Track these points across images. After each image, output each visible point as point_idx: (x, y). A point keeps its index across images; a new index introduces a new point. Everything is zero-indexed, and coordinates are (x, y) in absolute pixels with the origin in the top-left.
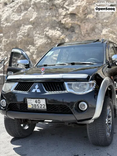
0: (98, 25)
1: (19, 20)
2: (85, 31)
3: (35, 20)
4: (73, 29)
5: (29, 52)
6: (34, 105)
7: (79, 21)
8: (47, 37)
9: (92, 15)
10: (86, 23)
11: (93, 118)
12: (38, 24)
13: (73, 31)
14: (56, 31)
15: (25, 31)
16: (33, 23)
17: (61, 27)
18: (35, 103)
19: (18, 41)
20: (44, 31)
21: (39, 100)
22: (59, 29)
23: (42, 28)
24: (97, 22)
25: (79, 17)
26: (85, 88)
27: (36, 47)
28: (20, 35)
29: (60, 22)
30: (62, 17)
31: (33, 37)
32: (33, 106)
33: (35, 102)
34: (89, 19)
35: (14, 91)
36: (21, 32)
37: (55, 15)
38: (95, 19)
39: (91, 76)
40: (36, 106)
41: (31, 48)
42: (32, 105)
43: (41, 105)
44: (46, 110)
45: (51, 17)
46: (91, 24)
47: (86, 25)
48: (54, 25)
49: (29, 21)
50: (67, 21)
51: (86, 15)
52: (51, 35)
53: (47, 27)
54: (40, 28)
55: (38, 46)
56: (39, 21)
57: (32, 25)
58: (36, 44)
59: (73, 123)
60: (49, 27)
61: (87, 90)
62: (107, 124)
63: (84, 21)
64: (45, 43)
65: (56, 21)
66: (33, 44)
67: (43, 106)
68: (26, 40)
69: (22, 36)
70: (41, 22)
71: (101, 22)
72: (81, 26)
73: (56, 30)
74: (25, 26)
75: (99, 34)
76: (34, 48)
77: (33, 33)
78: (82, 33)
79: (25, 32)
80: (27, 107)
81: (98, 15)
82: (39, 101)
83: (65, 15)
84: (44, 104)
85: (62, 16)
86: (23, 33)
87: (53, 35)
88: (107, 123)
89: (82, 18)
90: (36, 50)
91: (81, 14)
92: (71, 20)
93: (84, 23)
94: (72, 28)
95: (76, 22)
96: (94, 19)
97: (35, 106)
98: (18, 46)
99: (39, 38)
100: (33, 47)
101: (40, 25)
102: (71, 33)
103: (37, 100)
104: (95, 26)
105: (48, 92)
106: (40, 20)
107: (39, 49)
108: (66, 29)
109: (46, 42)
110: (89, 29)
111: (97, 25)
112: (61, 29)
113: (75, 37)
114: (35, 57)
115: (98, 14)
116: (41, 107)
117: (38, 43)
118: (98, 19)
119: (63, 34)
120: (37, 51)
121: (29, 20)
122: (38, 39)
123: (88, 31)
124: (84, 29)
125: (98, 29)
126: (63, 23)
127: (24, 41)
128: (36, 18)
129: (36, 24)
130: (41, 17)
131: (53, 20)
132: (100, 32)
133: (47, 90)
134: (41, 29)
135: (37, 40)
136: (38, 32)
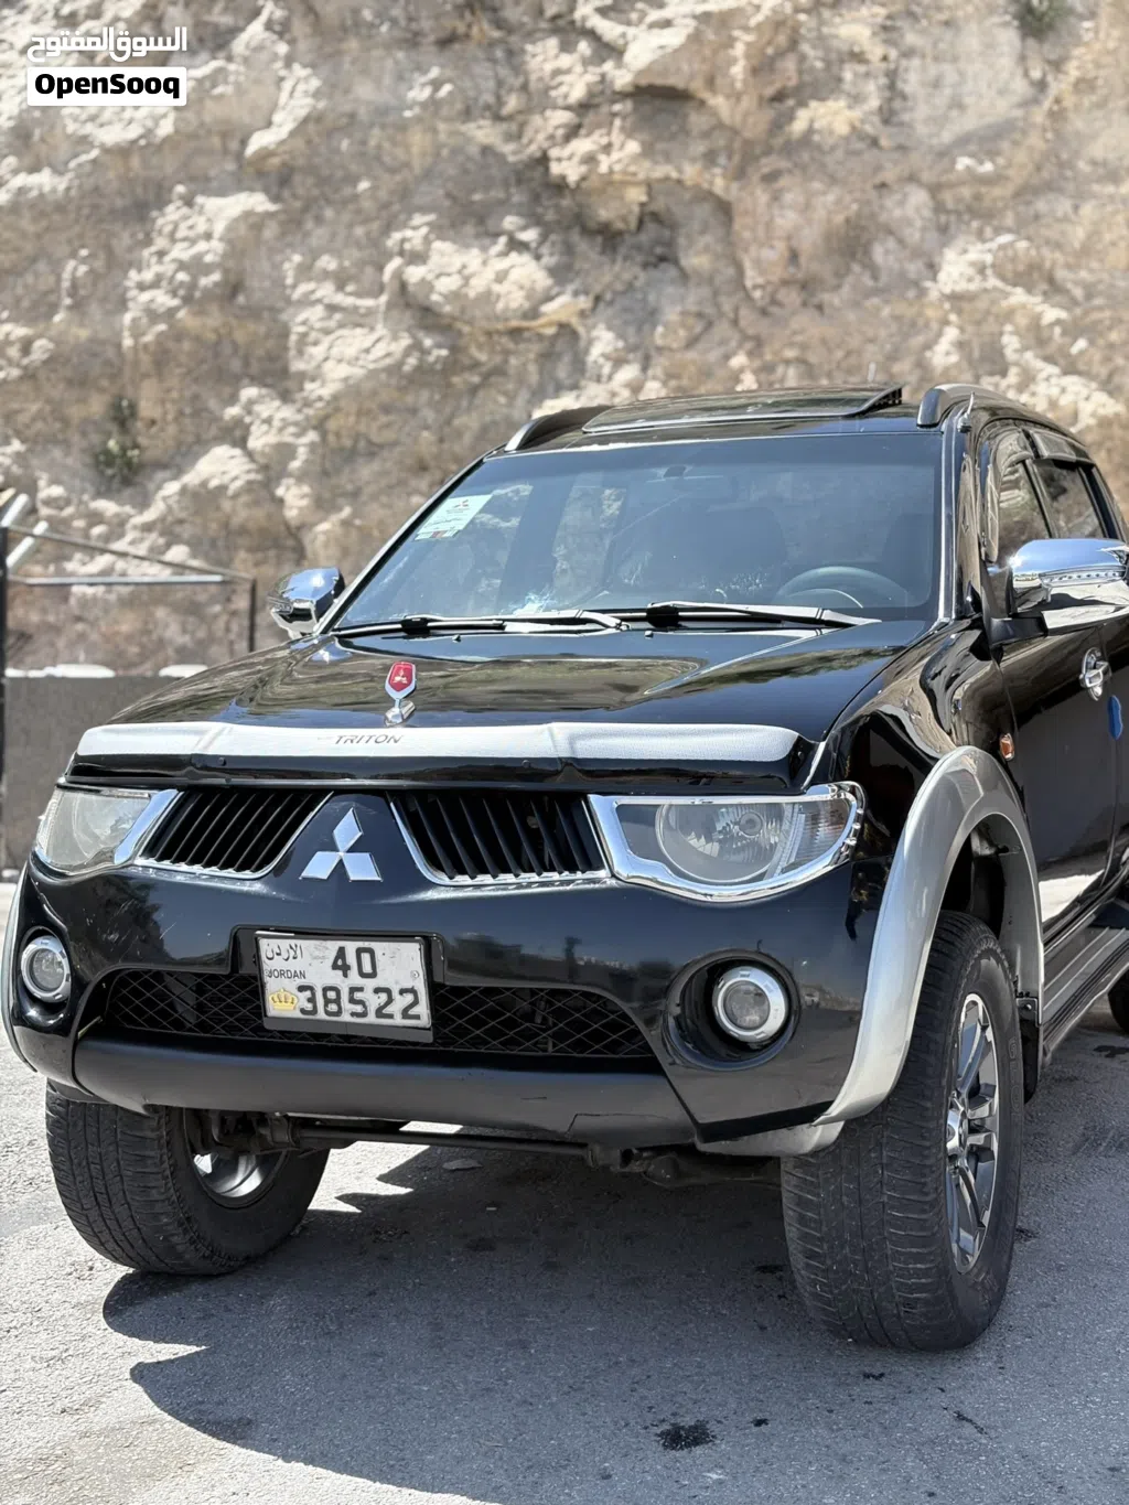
0: (902, 203)
1: (146, 147)
2: (774, 254)
3: (299, 143)
4: (658, 242)
5: (237, 452)
6: (325, 990)
7: (722, 160)
8: (417, 310)
9: (842, 103)
10: (783, 182)
11: (834, 1110)
12: (323, 181)
13: (663, 259)
14: (504, 254)
15: (202, 246)
16: (275, 176)
17: (550, 216)
18: (335, 978)
19: (135, 348)
20: (389, 256)
21: (371, 952)
22: (530, 235)
23: (366, 221)
24: (889, 175)
25: (720, 125)
26: (773, 847)
27: (307, 403)
28: (155, 284)
29: (538, 173)
30: (561, 118)
31: (274, 310)
32: (312, 1000)
33: (335, 967)
34: (819, 148)
35: (140, 861)
36: (161, 254)
37: (489, 98)
38: (874, 142)
39: (822, 746)
40: (337, 1001)
41: (264, 410)
42: (302, 989)
43: (384, 997)
44: (429, 1038)
45: (448, 120)
46: (831, 198)
47: (788, 197)
48: (477, 197)
49: (239, 156)
50: (604, 164)
51: (791, 102)
52: (455, 296)
53: (411, 211)
54: (351, 226)
55: (326, 392)
56: (337, 151)
57: (266, 191)
58: (303, 377)
59: (658, 1150)
60: (431, 217)
61: (784, 864)
62: (953, 1158)
63: (768, 164)
64: (395, 369)
65: (501, 157)
66: (279, 378)
67: (401, 1002)
68: (212, 337)
69: (174, 294)
70: (354, 168)
71: (926, 176)
72: (738, 209)
73: (503, 240)
74: (200, 200)
75: (911, 294)
76: (287, 412)
77: (277, 267)
78: (752, 277)
79: (198, 258)
80: (260, 1010)
81: (897, 104)
82: (366, 957)
83: (584, 107)
84: (408, 985)
85: (555, 107)
86: (182, 266)
87: (472, 294)
88: (953, 1144)
89: (747, 134)
90: (312, 436)
91: (738, 97)
92: (648, 151)
93: (770, 178)
94: (651, 228)
95: (690, 172)
96: (860, 146)
97: (327, 1001)
98: (130, 391)
99: (338, 316)
100: (277, 403)
101: (347, 191)
102: (643, 277)
103: (351, 947)
104: (873, 216)
105: (443, 879)
106: (345, 144)
107: (332, 425)
108: (599, 239)
109: (401, 364)
110: (809, 239)
111: (889, 202)
112: (544, 238)
113: (684, 313)
114: (294, 498)
115: (904, 97)
116: (379, 1013)
117: (329, 366)
118: (902, 148)
119: (570, 288)
120: (312, 446)
121: (244, 143)
122: (327, 332)
123: (803, 260)
124: (769, 237)
125: (901, 242)
126: (563, 177)
127: (186, 345)
128: (311, 127)
129: (303, 185)
130: (352, 116)
131: (473, 150)
132: (914, 268)
133: (435, 864)
134: (359, 231)
135: (313, 336)
136: (328, 262)
